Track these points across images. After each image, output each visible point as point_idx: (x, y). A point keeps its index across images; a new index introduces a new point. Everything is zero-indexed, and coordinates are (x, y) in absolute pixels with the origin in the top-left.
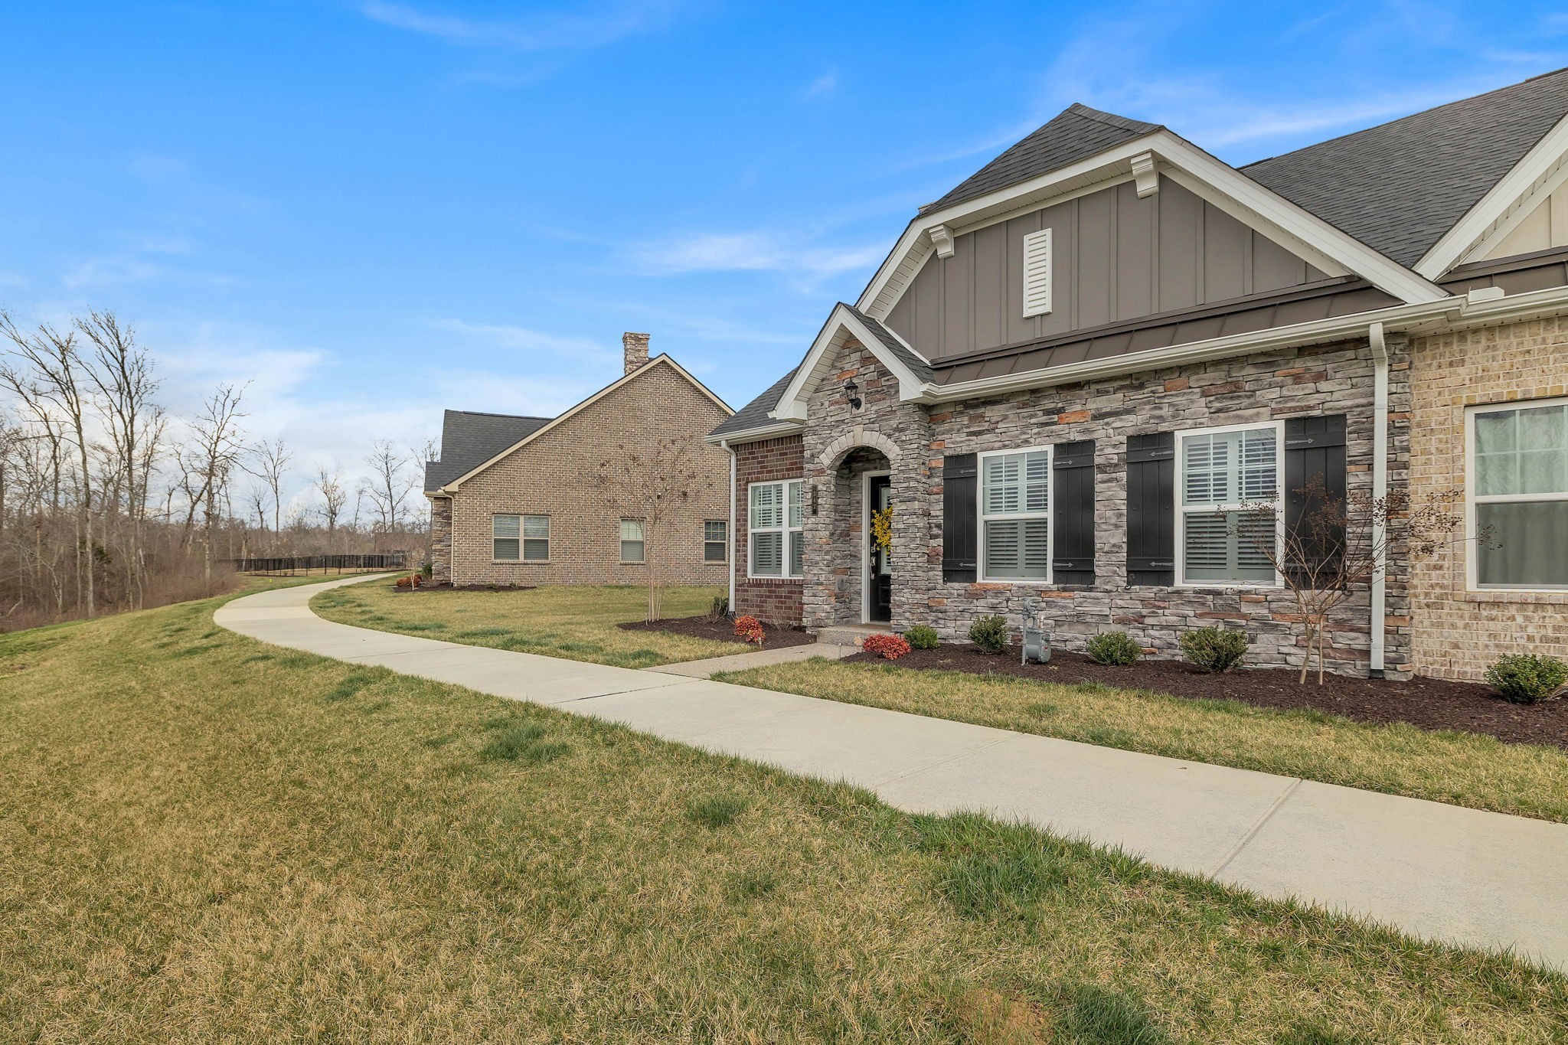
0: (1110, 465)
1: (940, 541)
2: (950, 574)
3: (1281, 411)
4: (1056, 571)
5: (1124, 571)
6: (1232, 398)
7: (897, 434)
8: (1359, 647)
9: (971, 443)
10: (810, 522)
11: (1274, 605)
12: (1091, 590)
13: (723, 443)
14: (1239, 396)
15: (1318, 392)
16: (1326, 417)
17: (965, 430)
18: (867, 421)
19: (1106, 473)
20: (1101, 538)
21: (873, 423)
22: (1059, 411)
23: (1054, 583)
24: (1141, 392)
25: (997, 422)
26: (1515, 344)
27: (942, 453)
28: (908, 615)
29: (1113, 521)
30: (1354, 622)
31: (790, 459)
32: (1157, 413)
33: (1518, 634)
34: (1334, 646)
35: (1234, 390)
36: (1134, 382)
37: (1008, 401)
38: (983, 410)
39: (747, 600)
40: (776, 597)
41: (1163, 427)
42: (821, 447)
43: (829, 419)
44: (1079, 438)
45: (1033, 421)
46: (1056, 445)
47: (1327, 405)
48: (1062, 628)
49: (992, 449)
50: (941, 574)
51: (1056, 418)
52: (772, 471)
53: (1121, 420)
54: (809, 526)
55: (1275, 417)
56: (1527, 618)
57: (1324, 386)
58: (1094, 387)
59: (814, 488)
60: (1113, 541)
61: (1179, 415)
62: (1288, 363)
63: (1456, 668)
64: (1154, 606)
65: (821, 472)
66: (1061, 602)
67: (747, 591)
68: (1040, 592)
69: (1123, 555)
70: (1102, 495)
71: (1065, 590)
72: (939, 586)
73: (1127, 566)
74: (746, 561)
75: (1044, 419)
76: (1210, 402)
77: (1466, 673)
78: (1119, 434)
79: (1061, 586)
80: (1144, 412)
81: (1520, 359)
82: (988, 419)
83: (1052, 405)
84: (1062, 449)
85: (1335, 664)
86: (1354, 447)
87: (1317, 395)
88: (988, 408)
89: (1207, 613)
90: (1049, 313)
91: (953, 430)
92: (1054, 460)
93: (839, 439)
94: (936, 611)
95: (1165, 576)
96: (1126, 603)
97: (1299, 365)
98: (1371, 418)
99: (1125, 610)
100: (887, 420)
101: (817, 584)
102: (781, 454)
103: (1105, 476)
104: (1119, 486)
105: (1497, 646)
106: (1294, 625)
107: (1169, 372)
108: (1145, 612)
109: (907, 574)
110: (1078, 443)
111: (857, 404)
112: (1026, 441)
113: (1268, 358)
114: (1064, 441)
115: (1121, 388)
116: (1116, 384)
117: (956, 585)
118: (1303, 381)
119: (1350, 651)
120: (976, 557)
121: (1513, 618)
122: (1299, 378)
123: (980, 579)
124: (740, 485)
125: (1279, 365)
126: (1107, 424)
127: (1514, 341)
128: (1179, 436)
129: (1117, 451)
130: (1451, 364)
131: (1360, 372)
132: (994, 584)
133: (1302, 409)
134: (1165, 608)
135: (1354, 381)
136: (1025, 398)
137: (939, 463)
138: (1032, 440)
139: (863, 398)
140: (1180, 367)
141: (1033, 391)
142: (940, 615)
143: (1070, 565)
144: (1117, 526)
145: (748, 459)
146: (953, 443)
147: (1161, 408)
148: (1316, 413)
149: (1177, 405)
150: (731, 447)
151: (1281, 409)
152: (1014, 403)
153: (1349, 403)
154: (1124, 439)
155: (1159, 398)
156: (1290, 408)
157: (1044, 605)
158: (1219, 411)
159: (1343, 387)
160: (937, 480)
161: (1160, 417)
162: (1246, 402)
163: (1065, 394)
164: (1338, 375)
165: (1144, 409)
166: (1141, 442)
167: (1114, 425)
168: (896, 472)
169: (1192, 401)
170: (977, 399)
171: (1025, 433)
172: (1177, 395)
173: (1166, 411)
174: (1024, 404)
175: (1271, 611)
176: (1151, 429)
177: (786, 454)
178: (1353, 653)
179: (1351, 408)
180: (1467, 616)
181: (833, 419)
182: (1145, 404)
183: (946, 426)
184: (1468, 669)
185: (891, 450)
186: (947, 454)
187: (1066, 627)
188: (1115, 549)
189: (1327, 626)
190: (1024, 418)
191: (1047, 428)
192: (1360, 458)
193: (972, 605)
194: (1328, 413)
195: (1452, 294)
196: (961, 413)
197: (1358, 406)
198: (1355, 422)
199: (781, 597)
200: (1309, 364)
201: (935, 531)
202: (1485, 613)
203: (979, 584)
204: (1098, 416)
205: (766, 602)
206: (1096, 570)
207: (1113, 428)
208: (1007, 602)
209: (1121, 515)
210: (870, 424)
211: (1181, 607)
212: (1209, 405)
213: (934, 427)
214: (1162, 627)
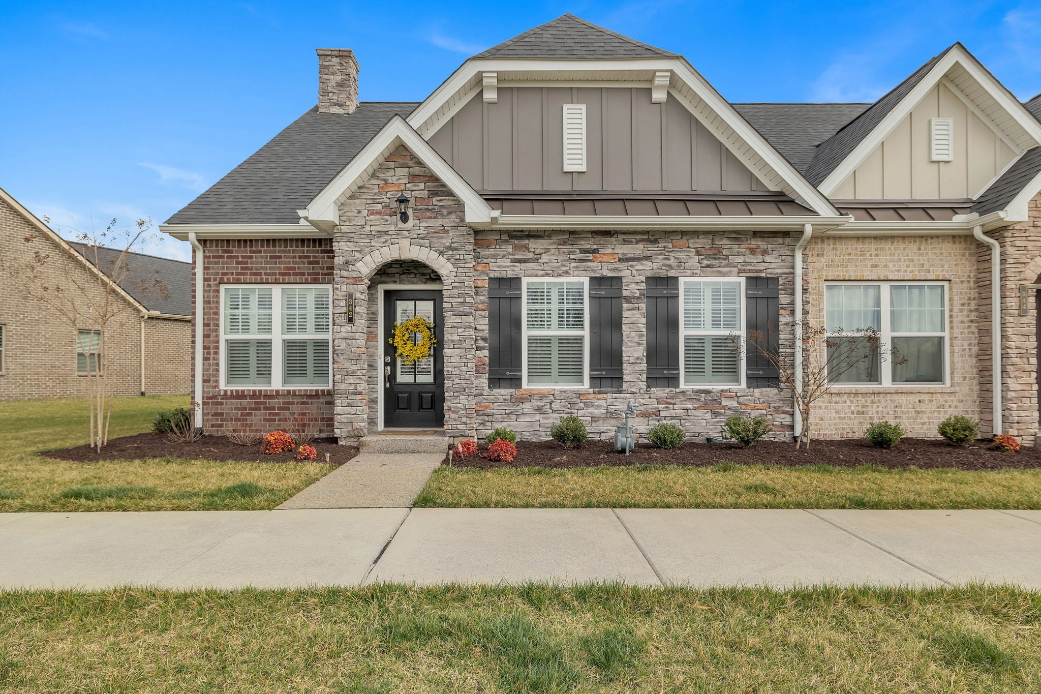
0: (634, 297)
1: (486, 352)
2: (495, 382)
3: (744, 271)
4: (592, 378)
5: (644, 377)
6: (715, 259)
7: (451, 252)
8: (787, 423)
9: (516, 269)
10: (343, 329)
11: (741, 399)
12: (620, 392)
13: (192, 236)
14: (719, 258)
15: (763, 262)
16: (768, 278)
17: (510, 257)
18: (416, 236)
19: (631, 303)
20: (627, 352)
21: (422, 238)
22: (594, 251)
23: (591, 388)
24: (656, 246)
25: (541, 254)
26: (845, 249)
27: (487, 274)
28: (464, 419)
29: (636, 339)
30: (784, 408)
31: (285, 263)
32: (667, 262)
33: (848, 411)
34: (775, 423)
35: (716, 253)
36: (650, 237)
37: (549, 237)
38: (527, 242)
39: (222, 414)
40: (266, 409)
41: (671, 273)
42: (357, 255)
43: (368, 228)
44: (610, 274)
45: (572, 256)
46: (591, 278)
47: (768, 271)
48: (598, 423)
49: (536, 276)
50: (487, 381)
51: (591, 256)
52: (260, 274)
53: (642, 264)
54: (343, 335)
55: (740, 275)
56: (851, 402)
57: (768, 258)
58: (621, 237)
59: (350, 297)
60: (636, 355)
61: (681, 266)
62: (747, 240)
63: (822, 432)
64: (668, 402)
65: (357, 280)
66: (597, 402)
67: (222, 404)
68: (579, 395)
69: (644, 366)
70: (628, 319)
71: (600, 393)
72: (485, 393)
73: (647, 373)
74: (218, 371)
75: (581, 256)
76: (702, 259)
77: (826, 434)
78: (640, 275)
79: (596, 390)
80: (658, 261)
81: (847, 257)
82: (533, 250)
83: (589, 246)
84: (597, 282)
85: (775, 435)
86: (784, 299)
87: (763, 264)
88: (532, 240)
89: (701, 406)
90: (584, 172)
91: (498, 255)
92: (590, 289)
93: (381, 249)
94: (483, 415)
95: (673, 380)
96: (647, 401)
97: (754, 243)
98: (793, 282)
99: (645, 407)
100: (438, 238)
101: (356, 394)
102: (271, 257)
103: (630, 306)
104: (641, 314)
105: (839, 418)
106: (752, 412)
107: (675, 234)
108: (661, 407)
109: (463, 382)
110: (608, 278)
111: (404, 218)
112: (567, 273)
113: (737, 235)
114: (598, 275)
115: (642, 240)
116: (638, 237)
117: (503, 391)
118: (757, 254)
119: (782, 426)
120: (521, 367)
121: (845, 402)
122: (754, 251)
123: (525, 384)
124: (209, 286)
125: (742, 241)
126: (631, 266)
127: (845, 247)
128: (682, 280)
129: (639, 288)
130: (818, 255)
131: (787, 253)
132: (539, 390)
133: (757, 271)
134: (673, 404)
135: (783, 257)
136: (565, 237)
137: (484, 283)
138: (571, 272)
139: (410, 213)
140: (682, 232)
141: (572, 232)
142: (486, 418)
143: (604, 373)
144: (639, 344)
145: (223, 257)
146: (498, 267)
147: (669, 259)
148: (763, 275)
149: (679, 258)
150: (198, 240)
151: (744, 270)
152: (554, 239)
153: (780, 271)
154: (644, 279)
155: (668, 251)
156: (749, 270)
157: (582, 405)
158: (708, 266)
159: (777, 260)
160: (482, 298)
161: (670, 266)
162: (724, 263)
163: (598, 239)
164: (775, 253)
165: (658, 258)
166: (655, 281)
167: (637, 267)
168: (450, 287)
169: (690, 258)
170: (522, 231)
171: (564, 266)
172: (680, 252)
173: (672, 262)
174: (564, 242)
175: (739, 403)
176: (663, 273)
177: (280, 257)
178: (783, 427)
179: (781, 274)
180: (826, 401)
181: (373, 228)
182: (659, 255)
183: (491, 251)
184: (827, 432)
185: (443, 266)
186: (492, 276)
187: (601, 422)
188: (638, 361)
189: (770, 411)
190: (564, 253)
191: (584, 264)
192: (786, 306)
193: (518, 408)
194: (768, 276)
195: (841, 214)
196: (506, 241)
197: (785, 274)
198: (783, 283)
199: (274, 409)
200: (759, 243)
201: (481, 343)
202: (834, 399)
203: (525, 390)
204: (624, 259)
205: (250, 414)
206: (624, 377)
207: (636, 270)
208: (551, 404)
209: (642, 335)
210: (418, 240)
211: (684, 402)
212: (701, 261)
213: (479, 250)
214: (672, 418)
